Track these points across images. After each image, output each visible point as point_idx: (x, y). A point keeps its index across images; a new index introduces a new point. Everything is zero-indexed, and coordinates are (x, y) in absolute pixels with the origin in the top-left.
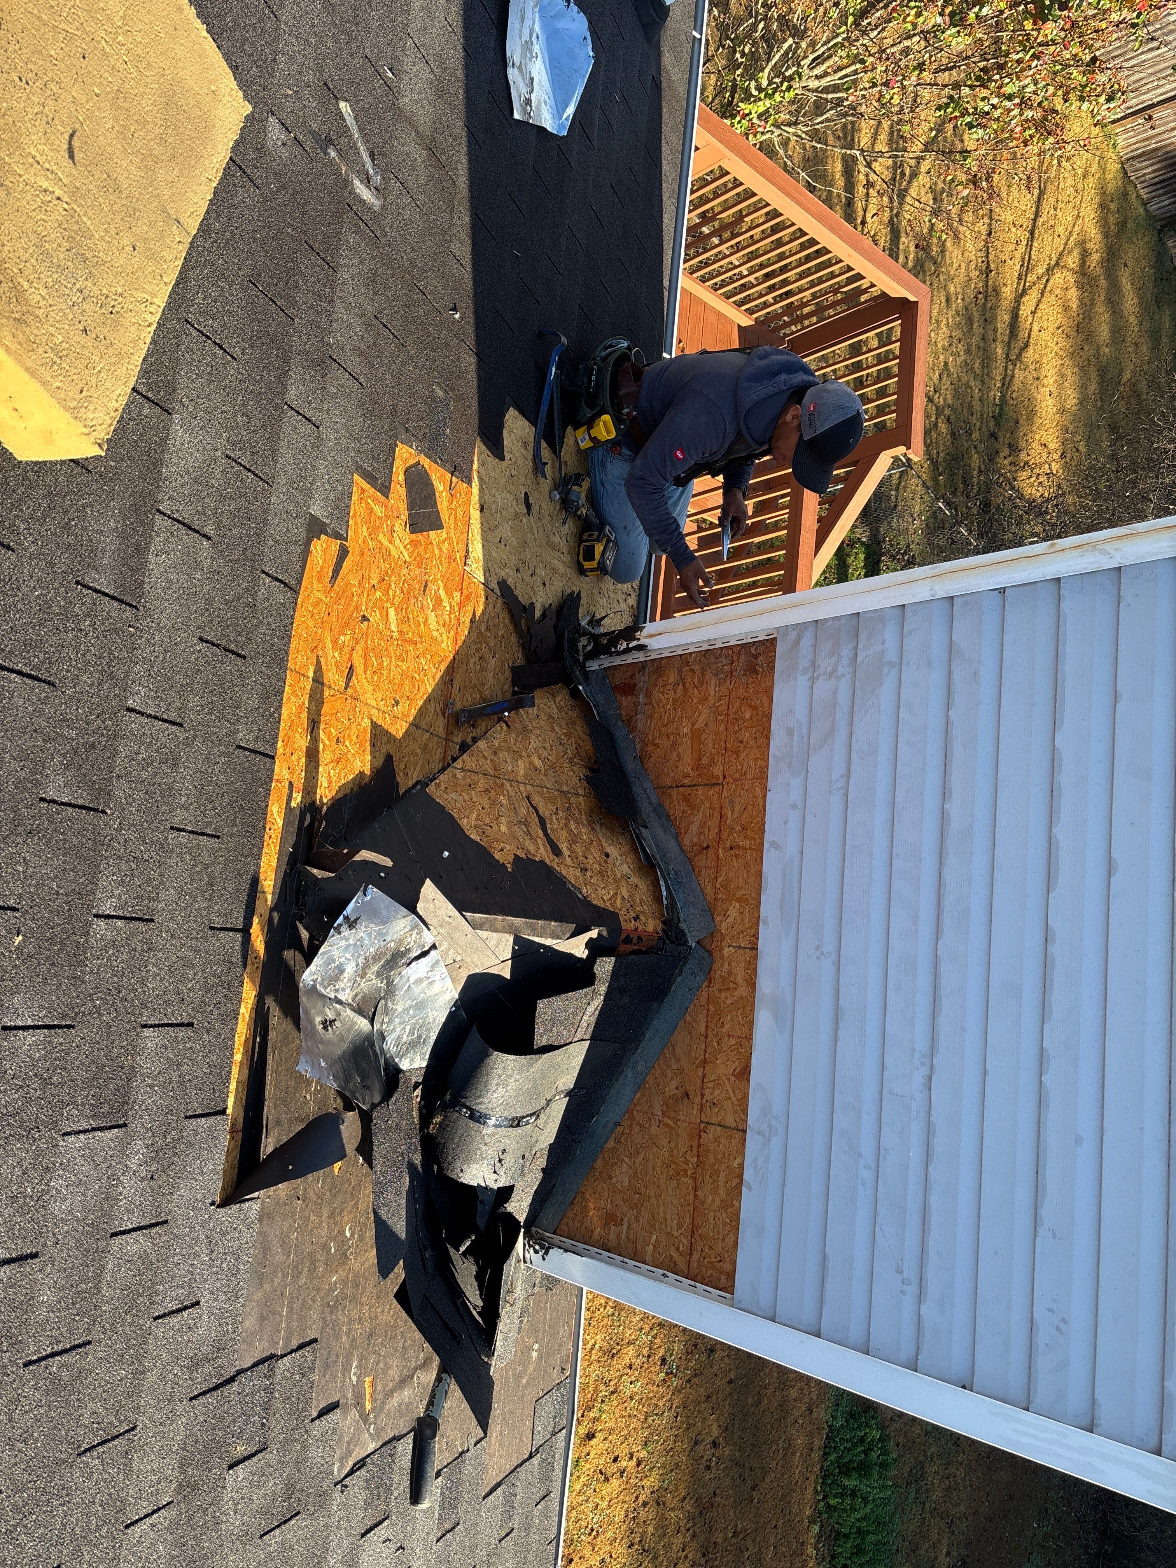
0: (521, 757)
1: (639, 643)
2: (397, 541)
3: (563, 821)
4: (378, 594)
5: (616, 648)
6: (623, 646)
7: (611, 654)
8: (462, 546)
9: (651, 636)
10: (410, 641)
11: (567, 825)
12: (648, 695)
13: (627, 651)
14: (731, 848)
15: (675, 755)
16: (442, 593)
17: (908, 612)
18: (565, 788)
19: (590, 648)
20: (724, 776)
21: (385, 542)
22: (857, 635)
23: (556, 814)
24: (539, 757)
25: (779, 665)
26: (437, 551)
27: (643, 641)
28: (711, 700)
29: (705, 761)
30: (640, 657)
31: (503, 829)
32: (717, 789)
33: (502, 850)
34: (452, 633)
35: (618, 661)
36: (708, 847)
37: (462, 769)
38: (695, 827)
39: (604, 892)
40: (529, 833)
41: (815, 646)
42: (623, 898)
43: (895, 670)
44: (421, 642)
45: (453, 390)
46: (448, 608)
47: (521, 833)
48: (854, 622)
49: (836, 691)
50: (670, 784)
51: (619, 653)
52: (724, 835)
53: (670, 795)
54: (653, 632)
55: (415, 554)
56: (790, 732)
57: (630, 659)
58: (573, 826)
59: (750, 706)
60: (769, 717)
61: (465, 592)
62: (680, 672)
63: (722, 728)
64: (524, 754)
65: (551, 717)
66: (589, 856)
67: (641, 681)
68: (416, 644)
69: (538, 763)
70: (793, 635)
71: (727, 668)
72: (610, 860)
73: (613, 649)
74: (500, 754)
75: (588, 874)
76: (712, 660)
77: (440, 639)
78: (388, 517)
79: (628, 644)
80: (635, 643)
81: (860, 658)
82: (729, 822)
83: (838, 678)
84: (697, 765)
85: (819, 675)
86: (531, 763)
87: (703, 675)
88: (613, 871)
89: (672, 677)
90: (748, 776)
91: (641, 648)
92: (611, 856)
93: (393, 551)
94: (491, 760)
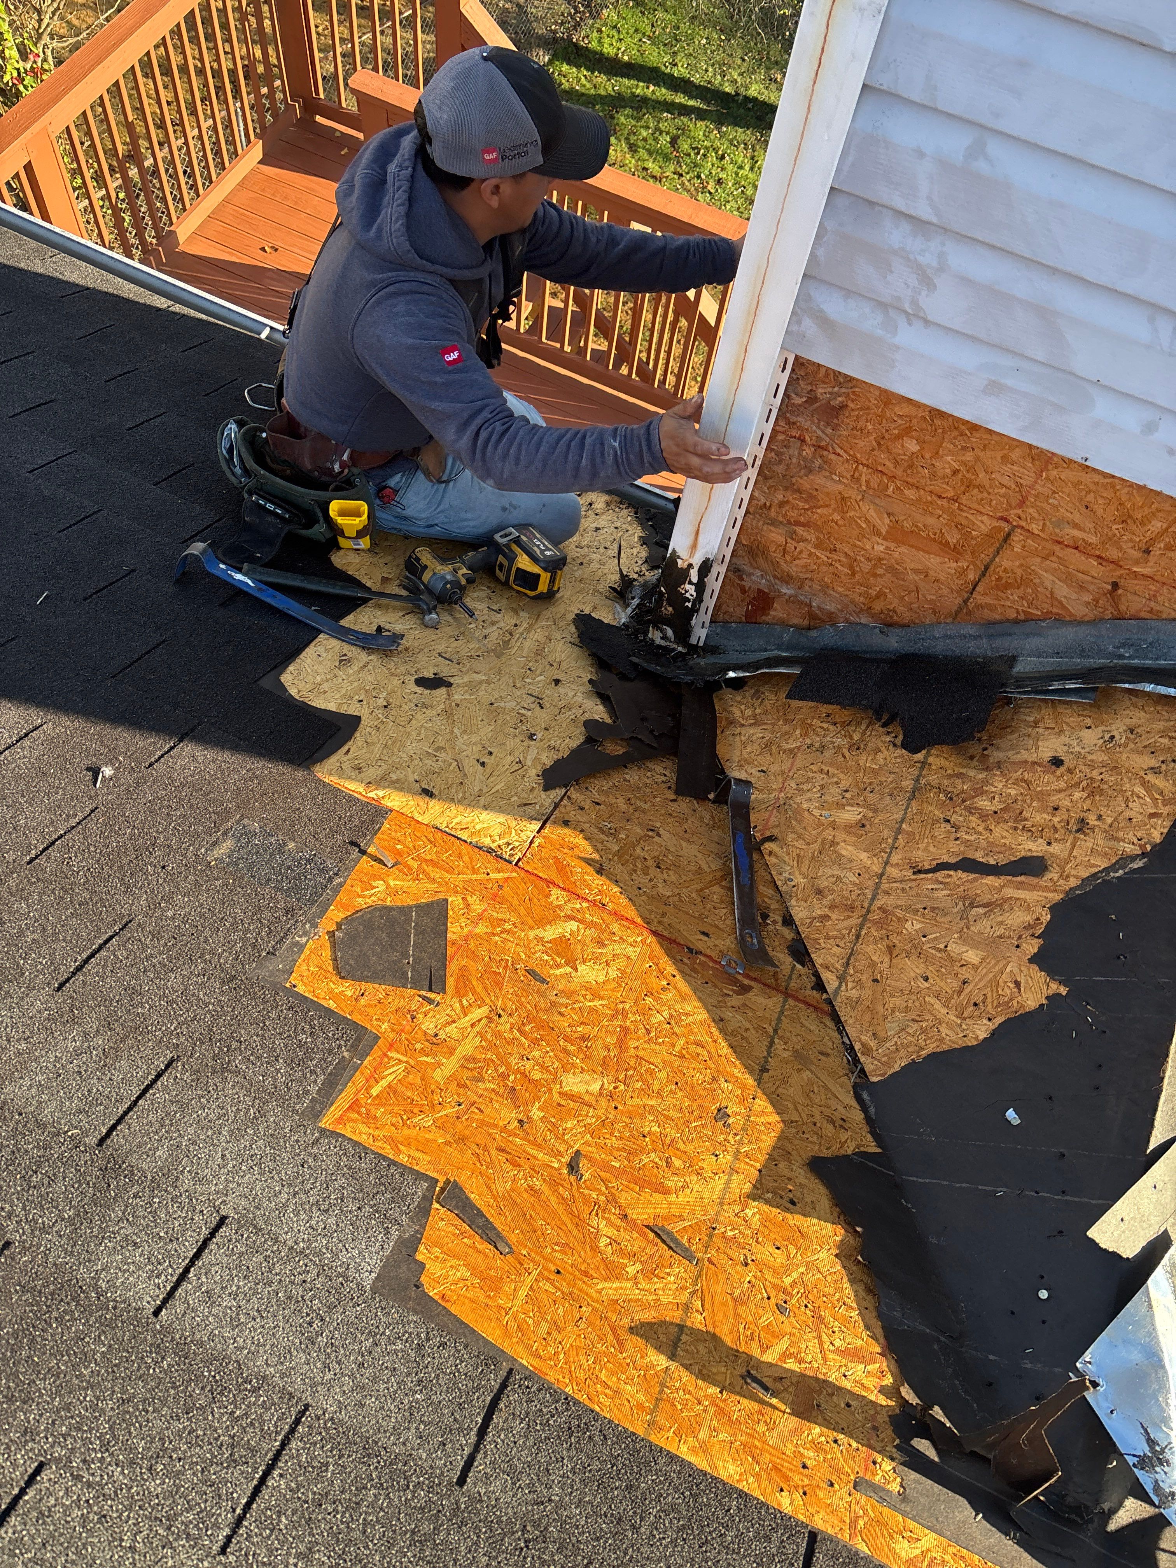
0: (833, 843)
1: (696, 568)
2: (452, 1030)
3: (974, 820)
4: (536, 1113)
5: (689, 600)
6: (690, 591)
7: (695, 610)
8: (481, 861)
9: (694, 547)
10: (621, 1044)
11: (983, 816)
12: (787, 579)
13: (700, 587)
14: (1147, 552)
15: (912, 576)
16: (550, 933)
17: (884, 81)
18: (908, 784)
19: (670, 632)
20: (1002, 518)
21: (451, 1065)
22: (872, 203)
23: (956, 827)
24: (840, 806)
25: (851, 368)
26: (481, 929)
27: (697, 561)
28: (853, 494)
29: (953, 538)
30: (719, 570)
31: (973, 956)
32: (1017, 537)
33: (1017, 984)
34: (615, 927)
35: (710, 602)
36: (1115, 586)
37: (842, 978)
38: (1063, 591)
39: (1135, 806)
40: (989, 905)
41: (848, 293)
42: (1155, 770)
43: (994, 148)
44: (624, 1013)
45: (226, 815)
46: (573, 925)
47: (987, 923)
48: (841, 201)
49: (965, 281)
50: (959, 600)
51: (699, 599)
52: (1113, 553)
53: (980, 607)
54: (689, 541)
55: (479, 989)
56: (994, 388)
57: (714, 584)
58: (983, 803)
59: (899, 437)
60: (937, 414)
61: (553, 875)
62: (774, 523)
63: (911, 494)
64: (829, 834)
65: (768, 745)
66: (1055, 799)
67: (756, 580)
68: (626, 1030)
69: (850, 815)
70: (809, 325)
71: (808, 452)
72: (1068, 761)
73: (690, 605)
74: (824, 884)
75: (1092, 820)
76: (780, 469)
77: (622, 963)
78: (409, 1050)
79: (690, 583)
80: (694, 576)
81: (924, 211)
82: (1093, 539)
83: (942, 269)
84: (955, 552)
85: (915, 303)
86: (848, 828)
87: (799, 491)
88: (1092, 766)
89: (776, 536)
90: (1027, 481)
91: (706, 567)
92: (1061, 753)
93: (467, 1048)
94: (832, 907)
